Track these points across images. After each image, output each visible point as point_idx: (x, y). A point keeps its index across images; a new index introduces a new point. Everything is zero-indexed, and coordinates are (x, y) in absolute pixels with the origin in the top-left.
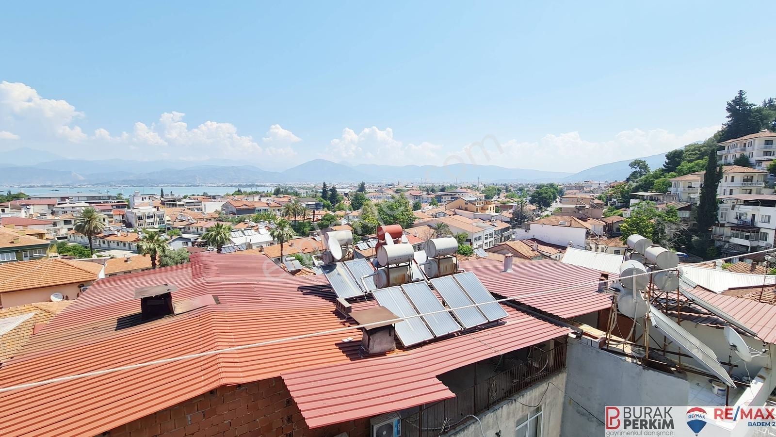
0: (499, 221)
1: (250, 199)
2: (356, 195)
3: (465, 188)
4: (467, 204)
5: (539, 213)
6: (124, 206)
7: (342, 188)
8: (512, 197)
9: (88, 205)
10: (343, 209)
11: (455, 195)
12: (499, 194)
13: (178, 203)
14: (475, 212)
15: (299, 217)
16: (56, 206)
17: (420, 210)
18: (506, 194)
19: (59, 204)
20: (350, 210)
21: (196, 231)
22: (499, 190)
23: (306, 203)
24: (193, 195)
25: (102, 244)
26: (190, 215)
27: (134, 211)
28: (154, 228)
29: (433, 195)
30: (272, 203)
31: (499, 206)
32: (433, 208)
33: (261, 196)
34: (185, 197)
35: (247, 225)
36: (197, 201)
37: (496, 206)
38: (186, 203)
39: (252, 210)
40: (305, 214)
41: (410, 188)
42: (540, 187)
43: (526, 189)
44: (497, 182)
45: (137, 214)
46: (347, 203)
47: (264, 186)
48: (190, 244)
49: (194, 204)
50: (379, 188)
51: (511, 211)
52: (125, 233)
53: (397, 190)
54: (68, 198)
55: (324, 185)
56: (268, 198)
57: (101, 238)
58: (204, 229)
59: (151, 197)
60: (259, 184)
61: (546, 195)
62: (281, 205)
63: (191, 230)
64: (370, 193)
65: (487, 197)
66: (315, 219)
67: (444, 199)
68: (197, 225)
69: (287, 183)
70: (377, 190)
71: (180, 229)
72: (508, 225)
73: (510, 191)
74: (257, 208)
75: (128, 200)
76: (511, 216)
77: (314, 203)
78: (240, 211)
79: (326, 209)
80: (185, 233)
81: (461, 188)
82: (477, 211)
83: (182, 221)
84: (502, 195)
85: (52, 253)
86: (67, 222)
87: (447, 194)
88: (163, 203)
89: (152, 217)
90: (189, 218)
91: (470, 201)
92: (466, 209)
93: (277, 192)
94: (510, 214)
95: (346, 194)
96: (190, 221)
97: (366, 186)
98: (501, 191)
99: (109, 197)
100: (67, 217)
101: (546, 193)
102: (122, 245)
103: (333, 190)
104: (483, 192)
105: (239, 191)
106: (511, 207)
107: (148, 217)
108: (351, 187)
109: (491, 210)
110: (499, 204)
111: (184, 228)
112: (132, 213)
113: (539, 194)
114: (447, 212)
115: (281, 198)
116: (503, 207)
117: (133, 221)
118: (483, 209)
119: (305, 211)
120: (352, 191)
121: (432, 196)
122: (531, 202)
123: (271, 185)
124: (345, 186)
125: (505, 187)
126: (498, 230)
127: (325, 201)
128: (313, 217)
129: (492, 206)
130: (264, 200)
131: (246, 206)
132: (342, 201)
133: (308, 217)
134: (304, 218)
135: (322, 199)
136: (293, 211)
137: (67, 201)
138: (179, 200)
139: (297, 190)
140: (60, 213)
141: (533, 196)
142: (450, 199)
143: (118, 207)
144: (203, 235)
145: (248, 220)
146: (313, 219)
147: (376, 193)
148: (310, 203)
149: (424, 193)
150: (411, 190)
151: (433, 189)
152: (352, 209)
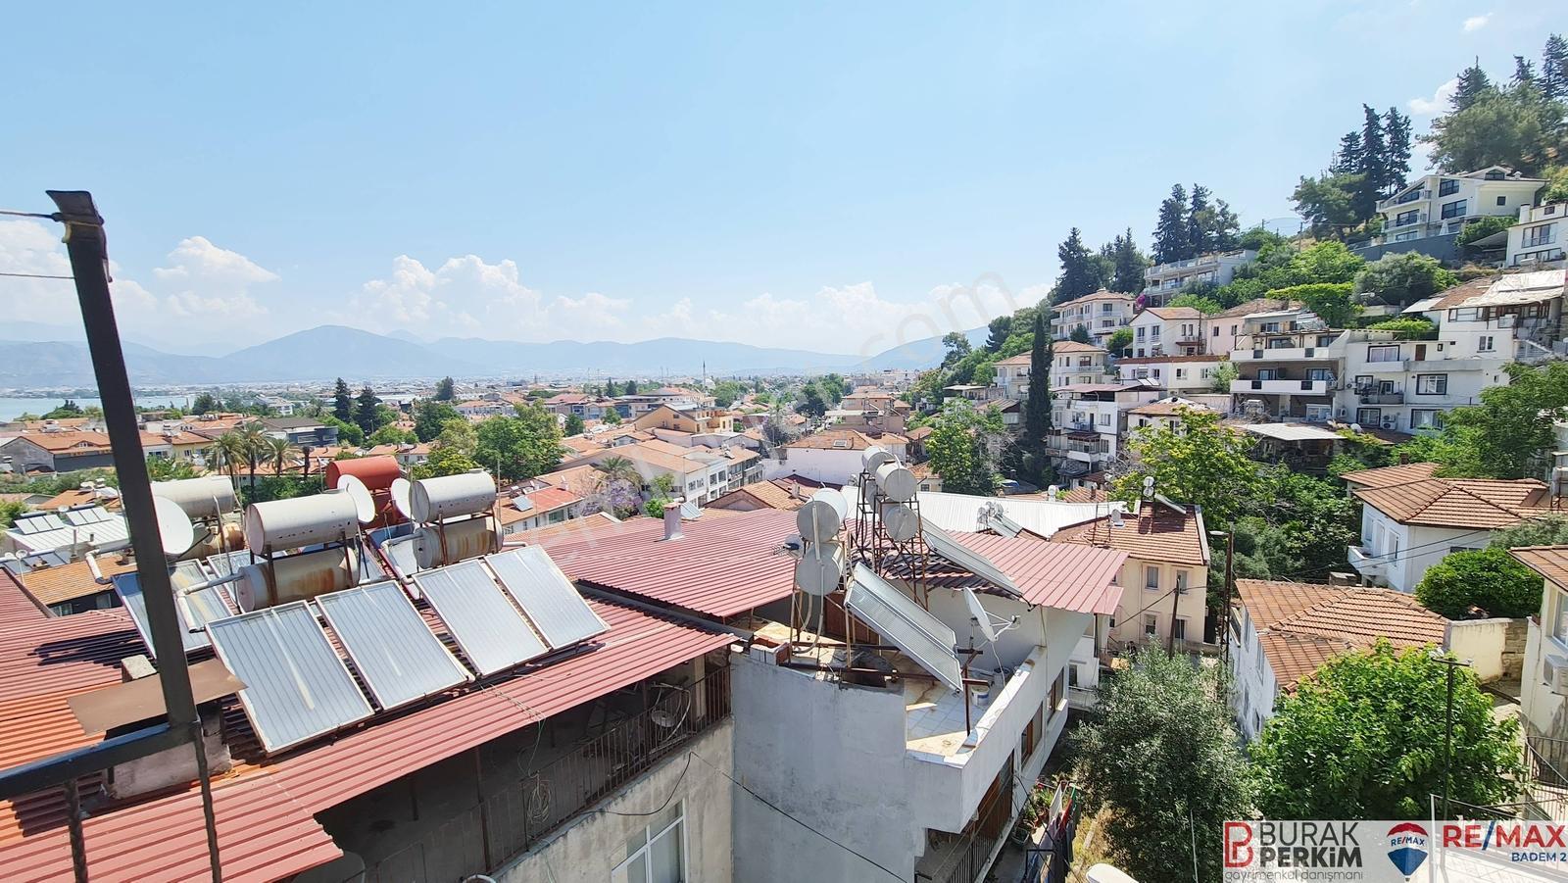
0: (737, 448)
2: (429, 408)
3: (678, 386)
4: (678, 417)
7: (395, 393)
8: (765, 401)
10: (392, 441)
11: (656, 400)
12: (742, 397)
14: (694, 433)
15: (264, 465)
17: (582, 435)
18: (755, 396)
20: (409, 442)
22: (743, 389)
23: (289, 431)
29: (610, 403)
30: (179, 434)
31: (741, 418)
32: (610, 429)
37: (735, 420)
40: (280, 460)
41: (561, 390)
42: (811, 382)
43: (791, 387)
44: (741, 374)
46: (406, 426)
47: (166, 393)
50: (491, 392)
51: (761, 427)
53: (531, 394)
55: (341, 386)
56: (172, 423)
60: (148, 389)
62: (210, 440)
64: (465, 401)
65: (720, 403)
66: (312, 469)
67: (634, 409)
69: (241, 385)
70: (484, 394)
72: (754, 454)
73: (763, 389)
76: (761, 436)
77: (312, 429)
78: (63, 462)
79: (345, 442)
81: (671, 386)
82: (698, 430)
84: (747, 398)
87: (641, 399)
91: (683, 412)
92: (676, 428)
93: (204, 406)
94: (759, 432)
95: (405, 407)
97: (458, 386)
98: (747, 387)
103: (368, 397)
104: (712, 392)
105: (69, 407)
106: (761, 420)
108: (419, 389)
109: (724, 427)
110: (742, 415)
113: (812, 394)
114: (638, 435)
115: (211, 420)
116: (748, 421)
118: (711, 426)
119: (283, 450)
120: (419, 399)
121: (608, 404)
122: (798, 408)
123: (189, 389)
124: (405, 389)
125: (754, 383)
126: (736, 465)
127: (344, 425)
128: (303, 463)
129: (728, 419)
131: (90, 445)
132: (393, 423)
133: (289, 465)
134: (279, 467)
135: (336, 420)
136: (244, 452)
139: (267, 400)
141: (801, 398)
142: (645, 409)
145: (91, 484)
146: (306, 470)
147: (482, 402)
148: (299, 430)
149: (591, 399)
150: (564, 392)
151: (611, 391)
152: (417, 439)
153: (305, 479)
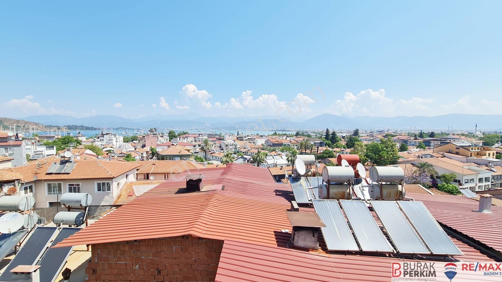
0: (499, 167)
1: (281, 138)
2: (351, 138)
3: (458, 135)
4: (459, 148)
6: (221, 139)
7: (341, 133)
9: (207, 138)
10: (339, 147)
13: (245, 139)
14: (468, 157)
15: (308, 150)
17: (407, 152)
19: (198, 137)
20: (344, 148)
21: (251, 155)
23: (314, 142)
24: (252, 135)
25: (210, 157)
26: (248, 145)
27: (225, 142)
28: (232, 151)
30: (292, 141)
32: (420, 151)
33: (287, 137)
34: (248, 136)
35: (277, 153)
36: (253, 138)
37: (497, 153)
38: (248, 139)
39: (281, 145)
40: (312, 149)
41: (399, 134)
45: (226, 144)
46: (343, 143)
48: (246, 161)
49: (251, 140)
50: (371, 134)
52: (219, 152)
53: (386, 135)
54: (201, 134)
55: (327, 130)
56: (291, 138)
57: (210, 154)
58: (254, 154)
59: (233, 135)
62: (298, 143)
63: (248, 154)
64: (362, 136)
66: (319, 152)
67: (432, 144)
68: (252, 151)
69: (304, 129)
70: (368, 135)
71: (243, 152)
74: (284, 144)
75: (223, 136)
77: (319, 142)
78: (274, 145)
79: (327, 146)
80: (245, 155)
81: (454, 135)
82: (471, 156)
83: (245, 148)
85: (191, 159)
86: (199, 146)
87: (437, 140)
88: (237, 138)
89: (232, 145)
90: (248, 147)
91: (462, 147)
92: (457, 154)
93: (297, 134)
95: (343, 137)
96: (248, 149)
97: (360, 132)
99: (216, 134)
100: (200, 143)
102: (218, 158)
103: (334, 134)
105: (275, 133)
107: (230, 145)
108: (348, 132)
109: (489, 156)
111: (245, 152)
114: (434, 154)
115: (298, 138)
117: (224, 147)
119: (312, 146)
120: (348, 135)
121: (420, 141)
124: (343, 131)
126: (498, 176)
127: (327, 141)
128: (317, 151)
129: (491, 152)
130: (288, 139)
131: (278, 142)
132: (340, 142)
133: (314, 151)
135: (325, 140)
137: (201, 136)
138: (245, 137)
139: (310, 133)
140: (198, 141)
142: (439, 143)
143: (219, 139)
145: (277, 150)
147: (368, 137)
148: (316, 142)
149: (411, 138)
151: (421, 135)
152: (346, 147)
153: (317, 155)
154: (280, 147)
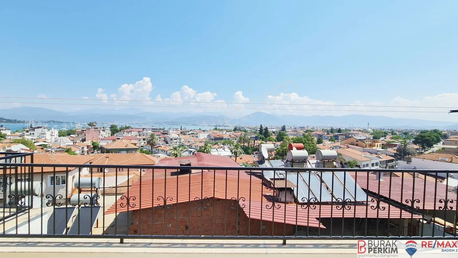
0: (384, 155)
1: (221, 133)
2: (280, 133)
3: (357, 131)
4: (358, 141)
5: (423, 151)
6: (165, 134)
7: (271, 129)
8: (397, 139)
9: (152, 132)
10: (271, 141)
11: (349, 135)
12: (385, 136)
13: (188, 133)
14: (364, 148)
15: (246, 143)
16: (141, 132)
17: (322, 144)
18: (391, 136)
19: (142, 131)
20: (275, 141)
21: (195, 148)
23: (250, 136)
24: (195, 130)
25: (156, 150)
27: (169, 136)
28: (176, 144)
29: (332, 135)
30: (232, 135)
31: (385, 144)
32: (331, 143)
33: (227, 131)
34: (191, 131)
35: (219, 146)
36: (196, 132)
37: (382, 145)
38: (192, 133)
39: (221, 139)
40: (249, 142)
42: (422, 132)
43: (410, 134)
44: (384, 128)
45: (170, 138)
46: (274, 137)
47: (228, 126)
48: (192, 153)
49: (194, 134)
50: (295, 129)
51: (396, 148)
52: (165, 146)
53: (306, 131)
54: (145, 129)
55: (261, 126)
56: (230, 132)
57: (156, 147)
58: (198, 147)
59: (177, 129)
61: (429, 138)
62: (237, 137)
63: (193, 147)
64: (288, 132)
65: (374, 138)
66: (255, 145)
67: (340, 138)
68: (195, 144)
70: (293, 130)
71: (188, 146)
72: (392, 158)
73: (395, 134)
74: (224, 138)
75: (167, 131)
76: (395, 152)
77: (255, 136)
78: (216, 139)
79: (261, 140)
80: (190, 148)
81: (354, 131)
82: (366, 147)
83: (189, 142)
84: (388, 137)
85: (138, 152)
86: (144, 139)
87: (343, 135)
88: (181, 133)
90: (192, 141)
91: (360, 140)
92: (357, 145)
93: (235, 130)
94: (394, 150)
95: (274, 132)
97: (286, 128)
98: (387, 134)
99: (160, 129)
100: (144, 137)
101: (429, 137)
102: (164, 151)
103: (266, 129)
104: (371, 134)
105: (216, 128)
106: (395, 146)
107: (175, 139)
108: (277, 128)
109: (377, 147)
110: (385, 143)
111: (190, 145)
112: (168, 137)
113: (423, 137)
114: (342, 146)
115: (237, 132)
116: (389, 145)
117: (168, 140)
118: (371, 146)
119: (250, 140)
120: (277, 130)
121: (331, 135)
122: (415, 143)
124: (273, 127)
125: (391, 131)
126: (383, 161)
127: (261, 136)
129: (379, 144)
130: (228, 133)
131: (219, 136)
132: (271, 136)
133: (251, 144)
134: (249, 144)
135: (260, 134)
136: (243, 140)
137: (145, 130)
138: (188, 132)
139: (246, 129)
140: (142, 135)
141: (416, 138)
142: (345, 137)
143: (163, 134)
144: (198, 150)
145: (219, 144)
146: (254, 145)
147: (293, 132)
148: (252, 136)
149: (325, 133)
150: (316, 131)
151: (332, 131)
152: (277, 141)
153: (253, 148)
154: (222, 141)
